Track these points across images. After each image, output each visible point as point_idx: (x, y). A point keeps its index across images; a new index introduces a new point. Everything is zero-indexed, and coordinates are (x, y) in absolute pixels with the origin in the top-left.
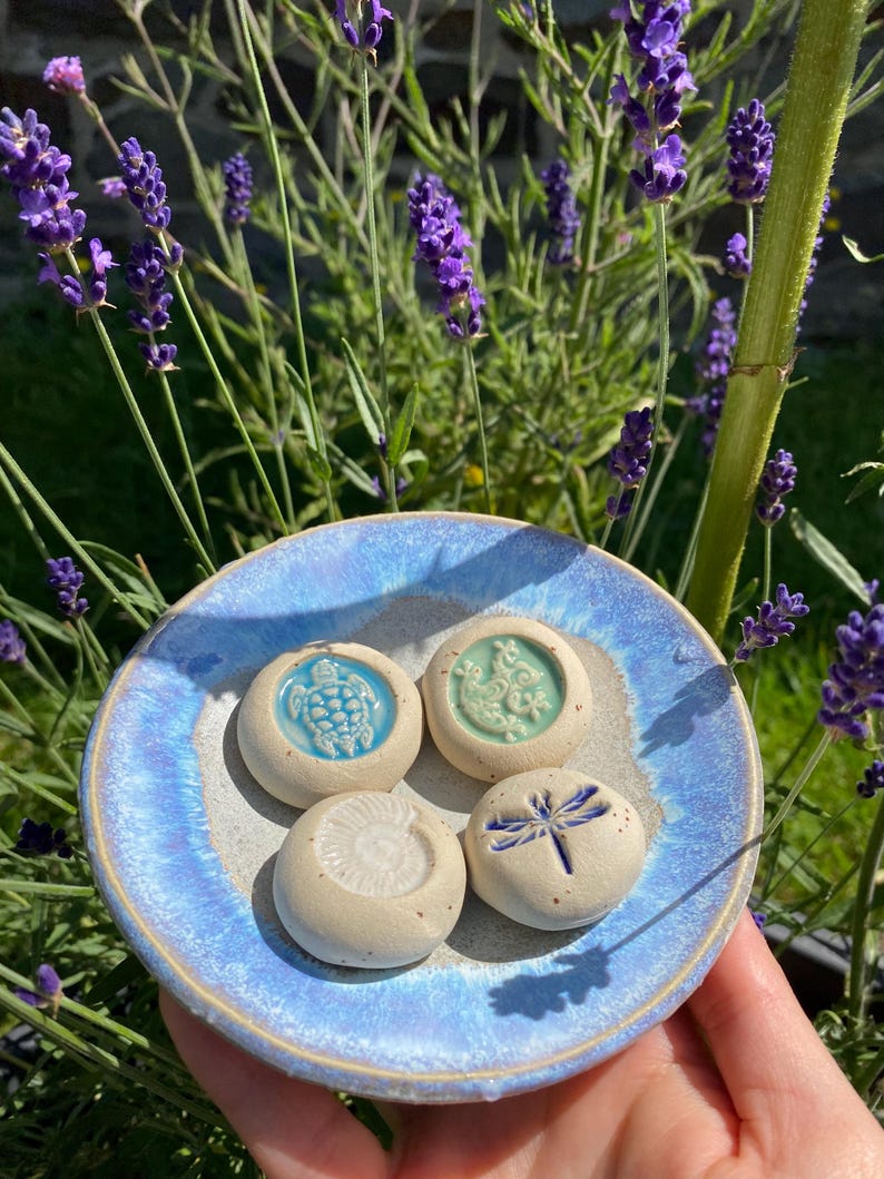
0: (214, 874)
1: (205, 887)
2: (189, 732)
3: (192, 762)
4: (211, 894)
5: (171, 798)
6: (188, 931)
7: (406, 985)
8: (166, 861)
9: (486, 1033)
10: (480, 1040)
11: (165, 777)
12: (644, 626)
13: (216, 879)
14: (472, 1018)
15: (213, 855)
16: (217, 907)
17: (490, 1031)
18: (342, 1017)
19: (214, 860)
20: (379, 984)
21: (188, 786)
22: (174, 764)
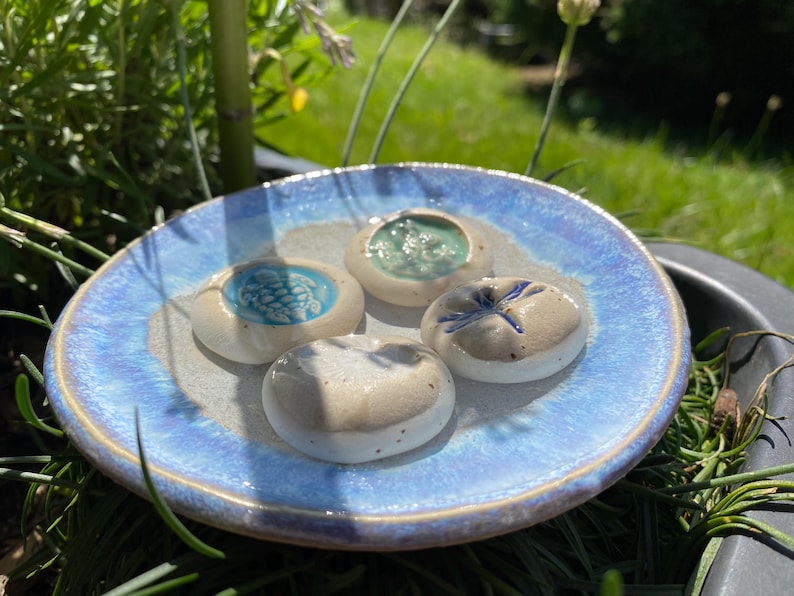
0: (218, 434)
1: (215, 444)
2: (144, 347)
3: (156, 366)
4: (223, 448)
5: (148, 393)
6: (220, 475)
7: (453, 451)
8: (167, 435)
9: (554, 453)
10: (554, 459)
11: (136, 380)
12: (491, 197)
13: (222, 437)
14: (532, 449)
15: (209, 422)
16: (235, 455)
17: (555, 450)
18: (415, 489)
19: (213, 425)
20: (428, 460)
21: (159, 382)
22: (140, 370)
